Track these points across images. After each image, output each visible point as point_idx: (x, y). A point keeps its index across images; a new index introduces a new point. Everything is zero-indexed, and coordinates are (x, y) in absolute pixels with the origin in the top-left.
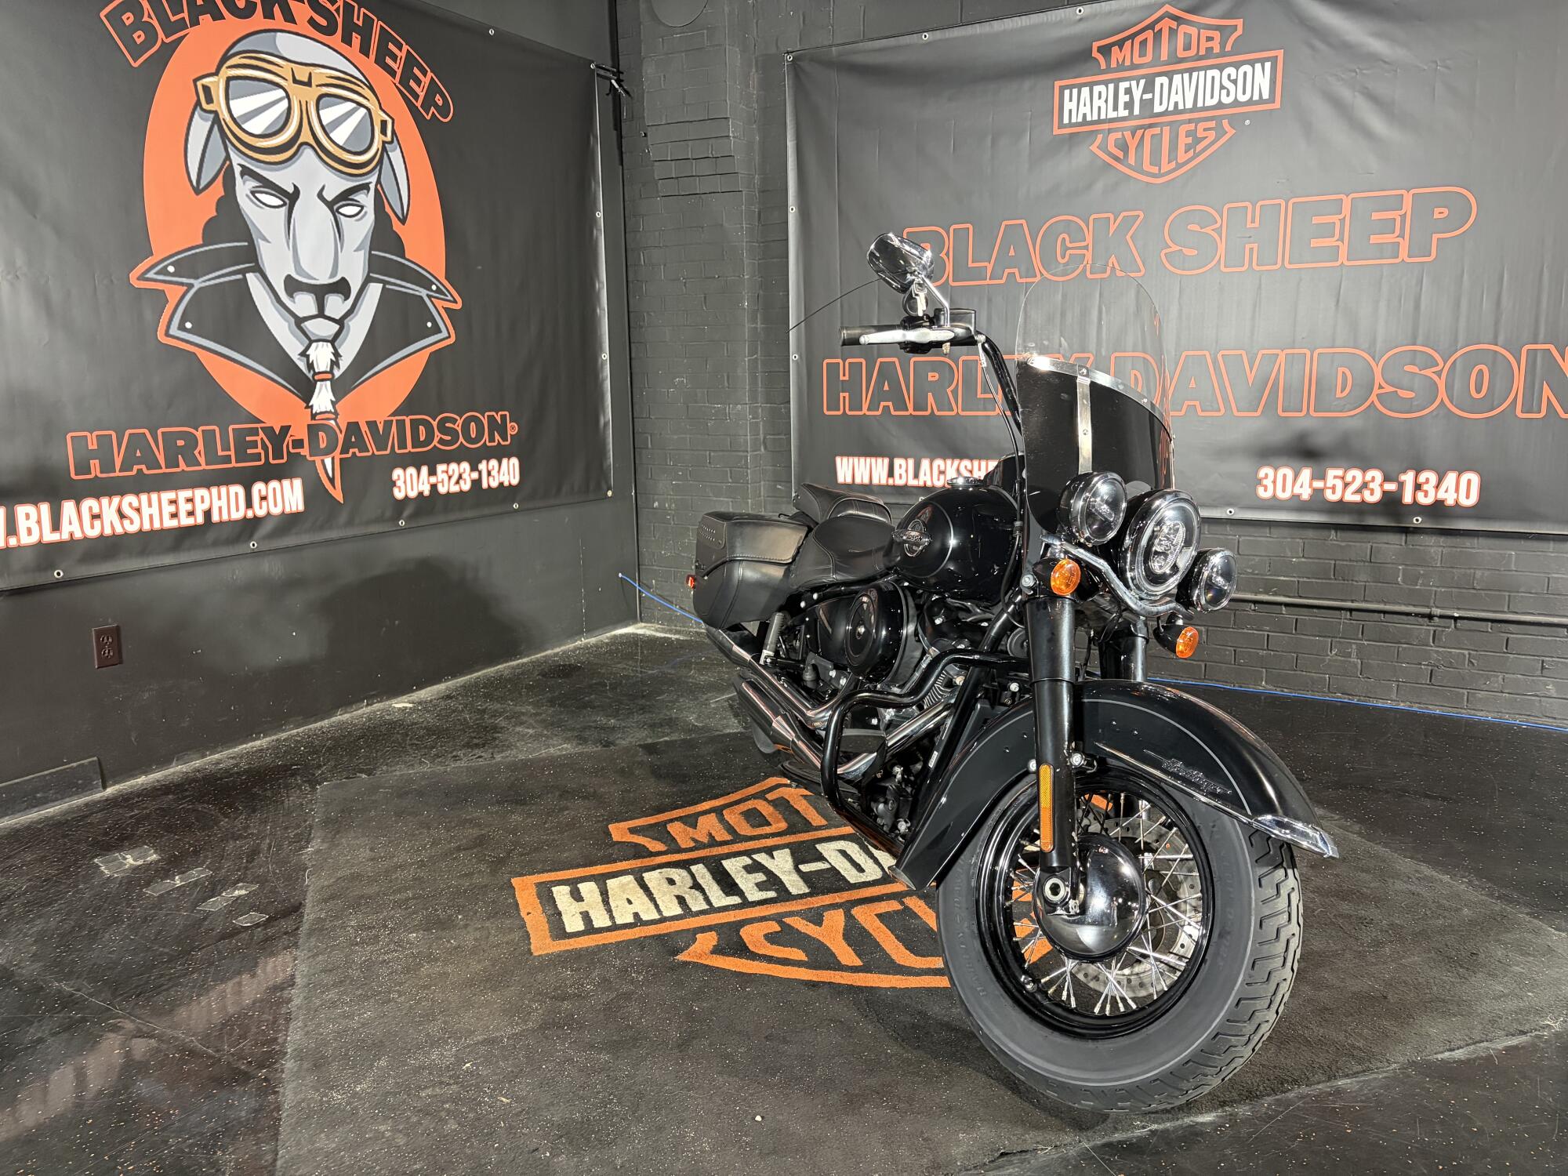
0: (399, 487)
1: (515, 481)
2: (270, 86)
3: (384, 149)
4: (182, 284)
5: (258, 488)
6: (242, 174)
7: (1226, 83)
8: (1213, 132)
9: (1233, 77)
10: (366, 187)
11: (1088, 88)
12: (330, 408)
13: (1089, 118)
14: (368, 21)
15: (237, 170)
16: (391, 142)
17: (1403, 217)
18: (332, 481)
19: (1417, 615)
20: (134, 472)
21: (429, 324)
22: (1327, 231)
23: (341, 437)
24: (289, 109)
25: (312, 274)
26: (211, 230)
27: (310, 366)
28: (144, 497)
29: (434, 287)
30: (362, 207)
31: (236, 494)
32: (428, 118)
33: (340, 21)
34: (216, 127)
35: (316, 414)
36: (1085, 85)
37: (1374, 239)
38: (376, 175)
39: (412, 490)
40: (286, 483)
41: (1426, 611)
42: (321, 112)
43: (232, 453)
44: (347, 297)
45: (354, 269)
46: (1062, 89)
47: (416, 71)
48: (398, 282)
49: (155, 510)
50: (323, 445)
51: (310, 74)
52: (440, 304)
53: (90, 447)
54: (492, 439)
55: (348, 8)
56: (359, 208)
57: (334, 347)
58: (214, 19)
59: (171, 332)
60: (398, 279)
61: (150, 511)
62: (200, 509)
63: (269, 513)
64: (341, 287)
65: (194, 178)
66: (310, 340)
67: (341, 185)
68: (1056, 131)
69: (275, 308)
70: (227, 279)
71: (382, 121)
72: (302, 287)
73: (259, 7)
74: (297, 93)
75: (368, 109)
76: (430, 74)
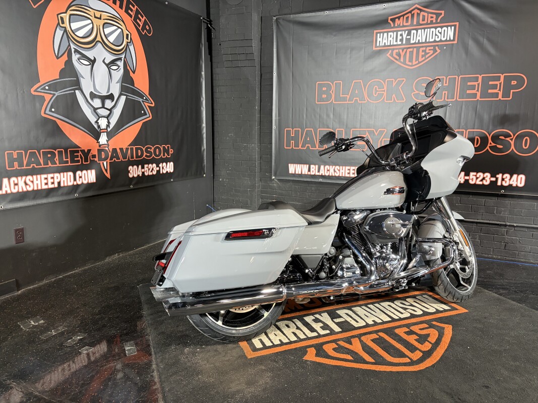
0: (131, 173)
1: (172, 171)
2: (86, 19)
3: (127, 45)
4: (51, 94)
5: (78, 173)
6: (75, 52)
7: (438, 33)
8: (432, 51)
9: (440, 31)
10: (120, 59)
11: (386, 34)
12: (106, 143)
13: (386, 44)
15: (73, 50)
16: (130, 42)
17: (500, 84)
18: (106, 170)
19: (501, 225)
20: (31, 167)
21: (143, 112)
22: (473, 87)
23: (110, 154)
24: (93, 28)
25: (100, 91)
26: (63, 73)
27: (99, 127)
28: (35, 177)
29: (145, 98)
30: (119, 67)
31: (70, 175)
32: (143, 34)
34: (65, 33)
35: (101, 145)
36: (385, 32)
37: (490, 91)
38: (124, 54)
39: (135, 174)
40: (89, 171)
41: (504, 223)
42: (104, 30)
43: (69, 160)
44: (113, 101)
45: (116, 90)
46: (377, 33)
47: (139, 16)
48: (132, 95)
49: (39, 182)
50: (103, 157)
51: (101, 15)
52: (146, 104)
53: (14, 157)
54: (164, 155)
57: (108, 119)
59: (47, 112)
61: (37, 182)
62: (56, 181)
63: (82, 183)
64: (111, 97)
65: (56, 52)
66: (99, 117)
67: (111, 58)
68: (374, 49)
69: (86, 104)
70: (68, 92)
71: (127, 34)
72: (96, 96)
74: (96, 22)
75: (122, 29)
76: (144, 18)
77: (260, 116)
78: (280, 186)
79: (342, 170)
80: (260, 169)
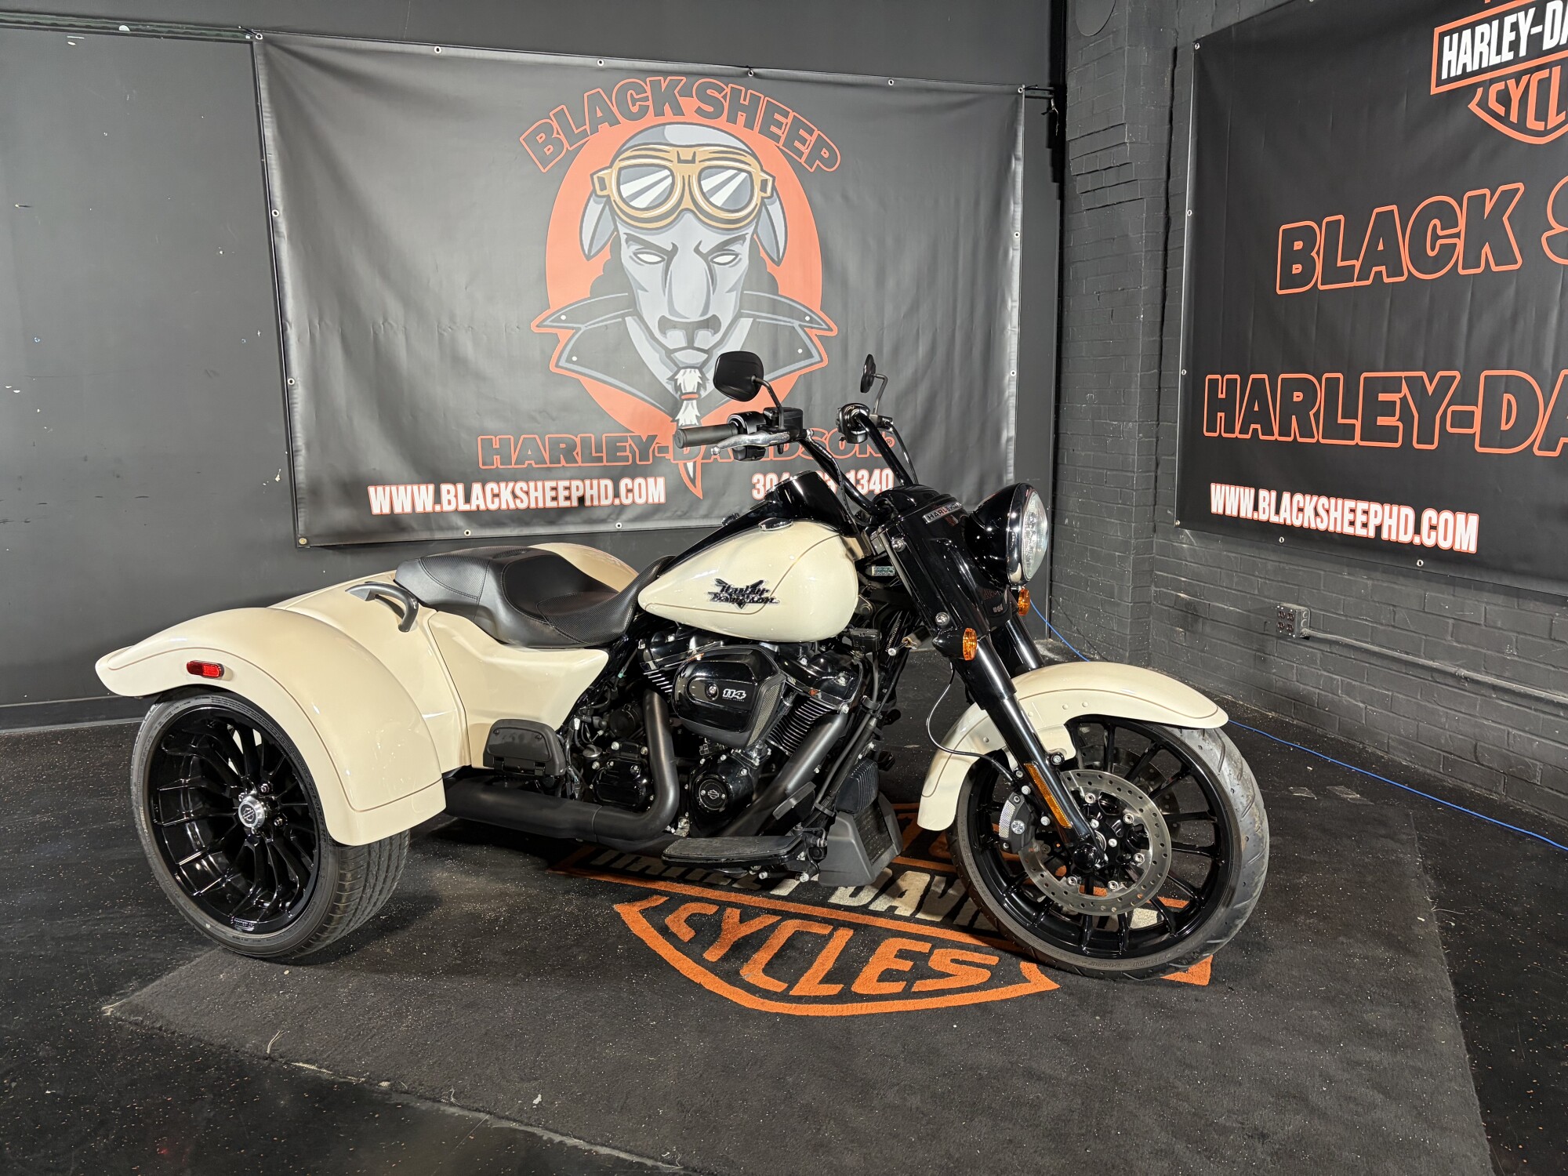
0: (759, 490)
1: (888, 489)
2: (657, 169)
3: (763, 203)
4: (573, 328)
5: (625, 482)
6: (627, 241)
10: (742, 238)
11: (1469, 30)
12: (695, 421)
13: (1469, 69)
14: (755, 100)
15: (623, 238)
16: (772, 195)
18: (693, 481)
20: (526, 466)
21: (800, 351)
24: (673, 184)
25: (682, 313)
26: (598, 286)
27: (678, 388)
28: (532, 484)
29: (807, 318)
30: (737, 255)
31: (606, 486)
32: (812, 171)
33: (726, 105)
34: (607, 207)
35: (682, 425)
36: (1467, 26)
38: (753, 227)
40: (651, 480)
42: (702, 182)
43: (604, 455)
44: (716, 332)
45: (725, 308)
46: (1442, 36)
47: (802, 132)
48: (769, 315)
49: (540, 494)
51: (695, 153)
52: (813, 333)
53: (494, 447)
55: (736, 94)
56: (731, 257)
57: (701, 372)
58: (611, 125)
59: (560, 364)
60: (768, 313)
61: (536, 494)
62: (575, 495)
63: (634, 502)
64: (711, 324)
65: (586, 248)
66: (679, 367)
67: (715, 239)
68: (1434, 90)
69: (649, 342)
70: (609, 322)
71: (762, 181)
72: (675, 326)
73: (651, 108)
74: (681, 170)
75: (749, 173)
76: (817, 132)
77: (1158, 339)
78: (1195, 550)
79: (1336, 510)
80: (1155, 497)
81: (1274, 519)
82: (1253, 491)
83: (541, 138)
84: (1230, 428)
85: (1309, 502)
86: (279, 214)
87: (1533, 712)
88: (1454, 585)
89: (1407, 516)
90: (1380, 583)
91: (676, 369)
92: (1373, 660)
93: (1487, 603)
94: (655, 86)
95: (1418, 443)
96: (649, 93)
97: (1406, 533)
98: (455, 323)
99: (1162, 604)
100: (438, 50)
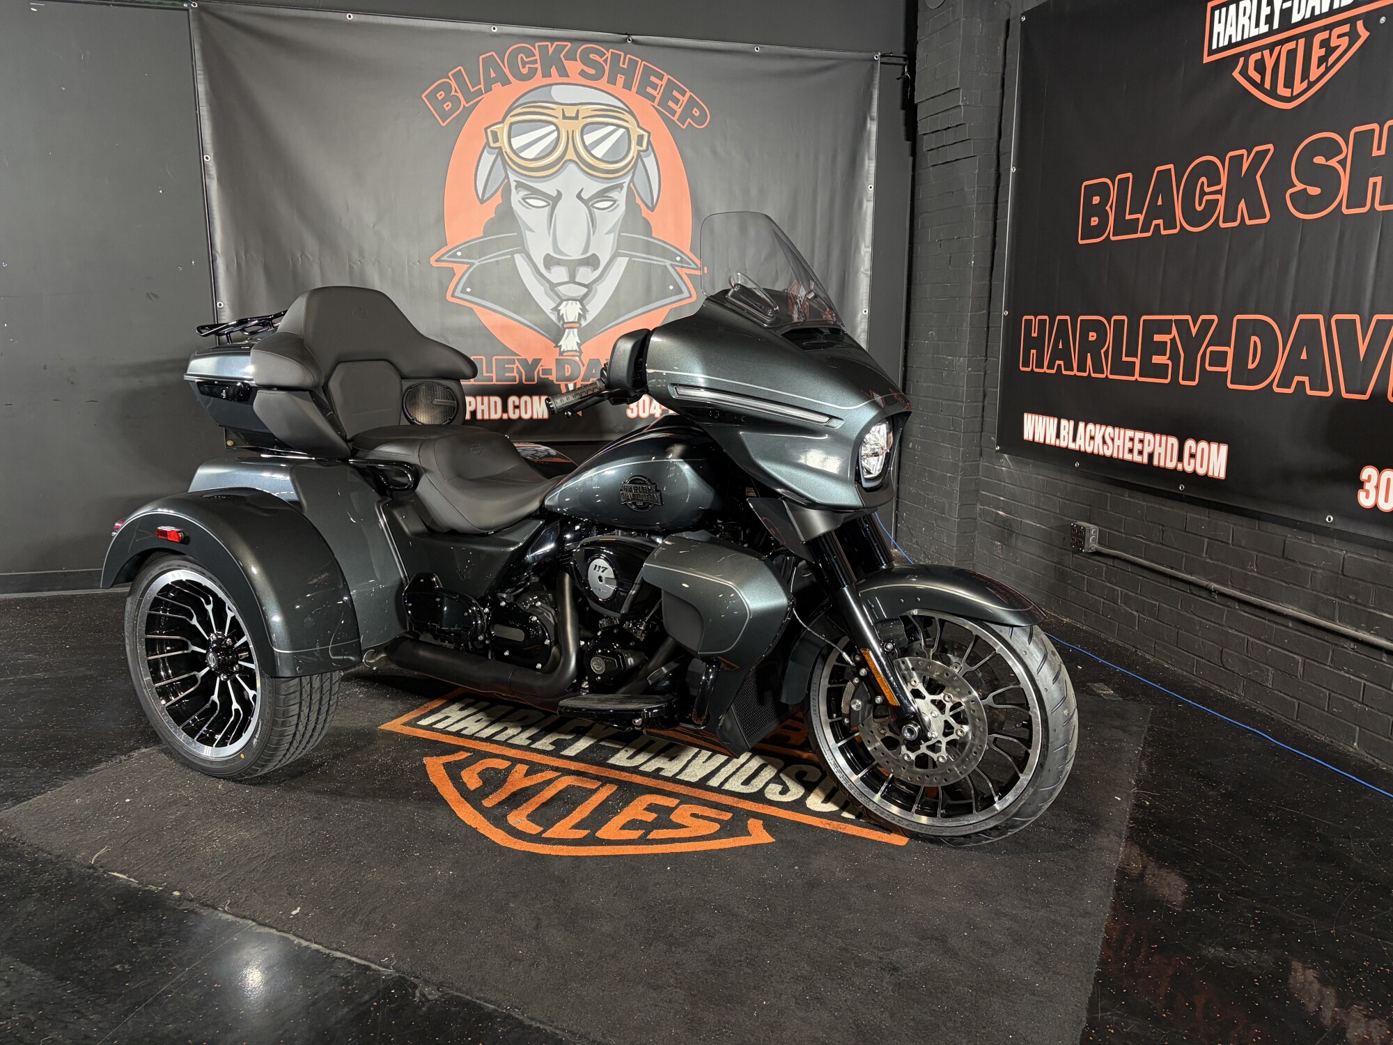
0: (632, 409)
2: (544, 124)
3: (639, 156)
4: (468, 263)
5: (512, 400)
6: (516, 187)
8: (1347, 38)
10: (620, 186)
12: (576, 347)
13: (1234, 41)
14: (633, 64)
15: (513, 185)
16: (647, 149)
21: (671, 287)
23: (583, 370)
24: (558, 138)
25: (566, 252)
26: (490, 227)
27: (561, 318)
29: (678, 259)
30: (615, 201)
31: (496, 402)
32: (684, 127)
33: (607, 68)
34: (499, 159)
35: (564, 351)
38: (630, 176)
39: (644, 412)
40: (536, 398)
42: (584, 137)
44: (595, 270)
45: (604, 248)
46: (1213, 9)
47: (675, 93)
48: (644, 255)
50: (567, 374)
51: (578, 111)
52: (683, 272)
55: (615, 58)
56: (612, 203)
57: (582, 304)
58: (503, 85)
59: (456, 294)
60: (643, 253)
62: (468, 410)
63: (520, 418)
64: (592, 262)
65: (480, 193)
66: (562, 299)
67: (598, 187)
68: (1206, 59)
69: (536, 277)
70: (500, 258)
71: (639, 136)
72: (559, 263)
73: (539, 70)
74: (565, 126)
75: (627, 129)
76: (688, 93)
77: (988, 283)
78: (1012, 473)
79: (1119, 439)
80: (982, 424)
81: (1072, 446)
82: (1056, 420)
83: (441, 95)
84: (1040, 365)
85: (1097, 430)
86: (209, 159)
87: (1267, 622)
88: (1209, 507)
89: (1172, 445)
90: (1153, 505)
91: (559, 301)
92: (1146, 573)
93: (1234, 524)
94: (543, 50)
95: (1183, 379)
96: (537, 57)
97: (1171, 461)
98: (364, 257)
99: (984, 520)
100: (350, 16)
